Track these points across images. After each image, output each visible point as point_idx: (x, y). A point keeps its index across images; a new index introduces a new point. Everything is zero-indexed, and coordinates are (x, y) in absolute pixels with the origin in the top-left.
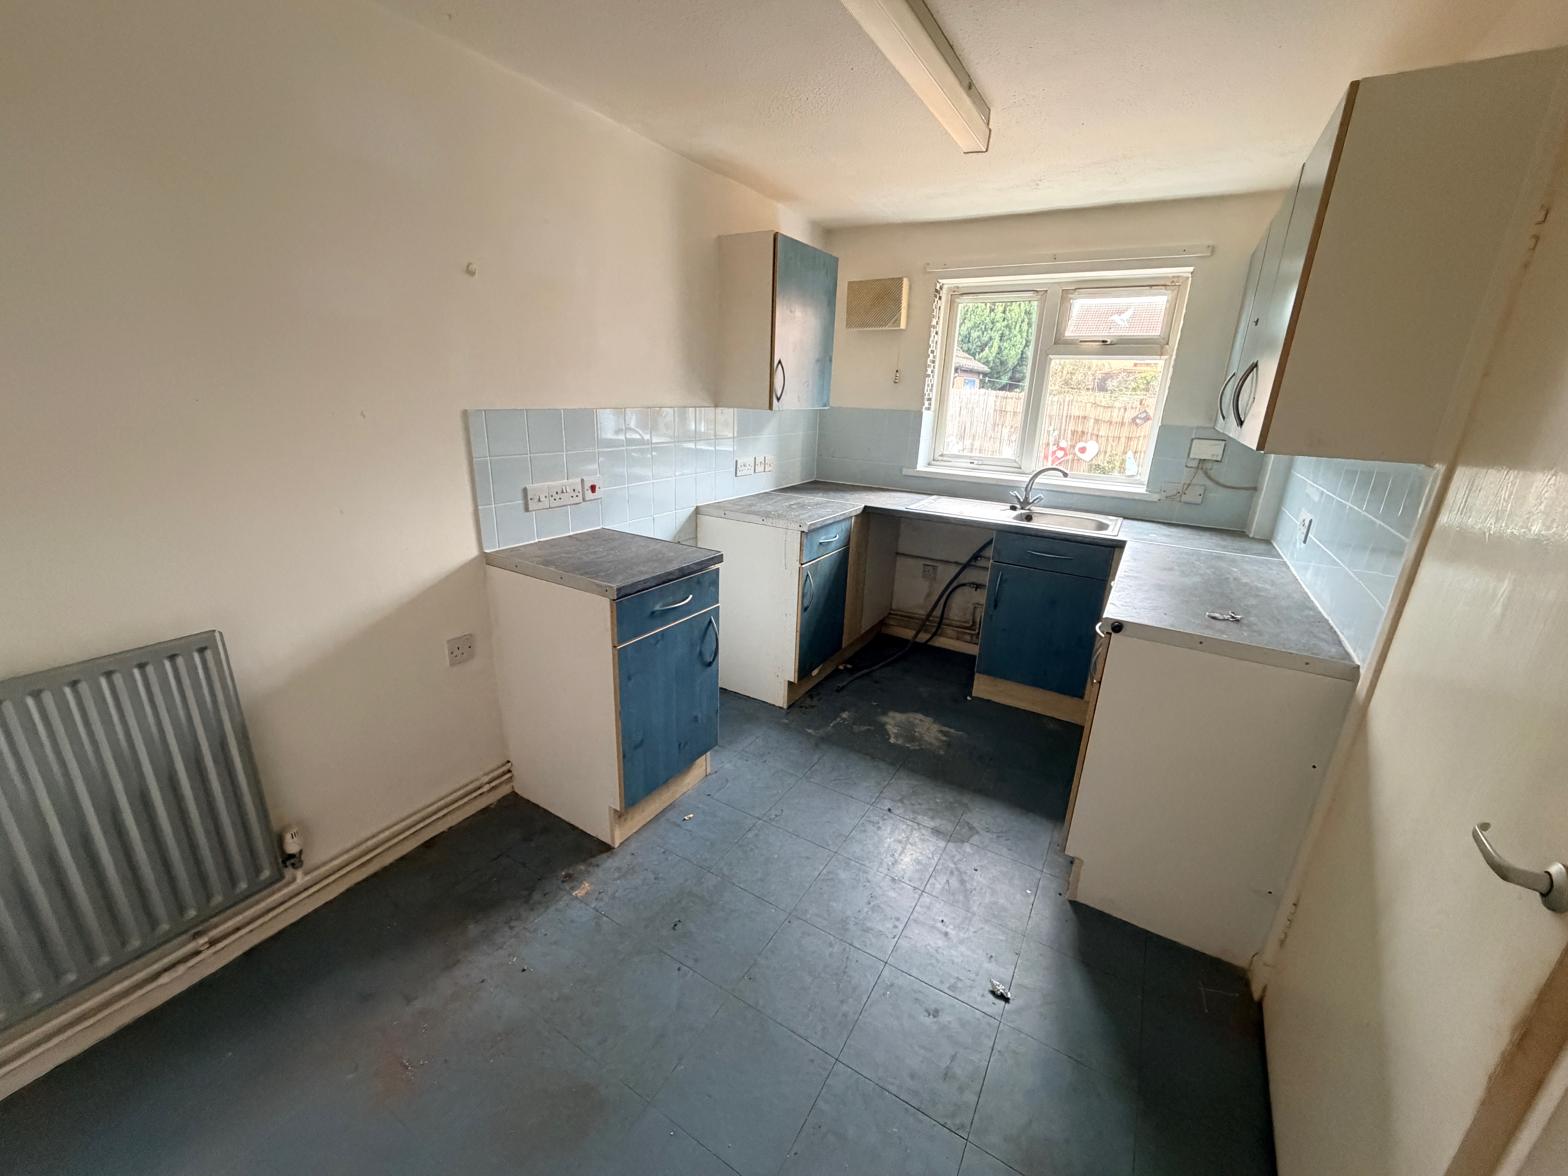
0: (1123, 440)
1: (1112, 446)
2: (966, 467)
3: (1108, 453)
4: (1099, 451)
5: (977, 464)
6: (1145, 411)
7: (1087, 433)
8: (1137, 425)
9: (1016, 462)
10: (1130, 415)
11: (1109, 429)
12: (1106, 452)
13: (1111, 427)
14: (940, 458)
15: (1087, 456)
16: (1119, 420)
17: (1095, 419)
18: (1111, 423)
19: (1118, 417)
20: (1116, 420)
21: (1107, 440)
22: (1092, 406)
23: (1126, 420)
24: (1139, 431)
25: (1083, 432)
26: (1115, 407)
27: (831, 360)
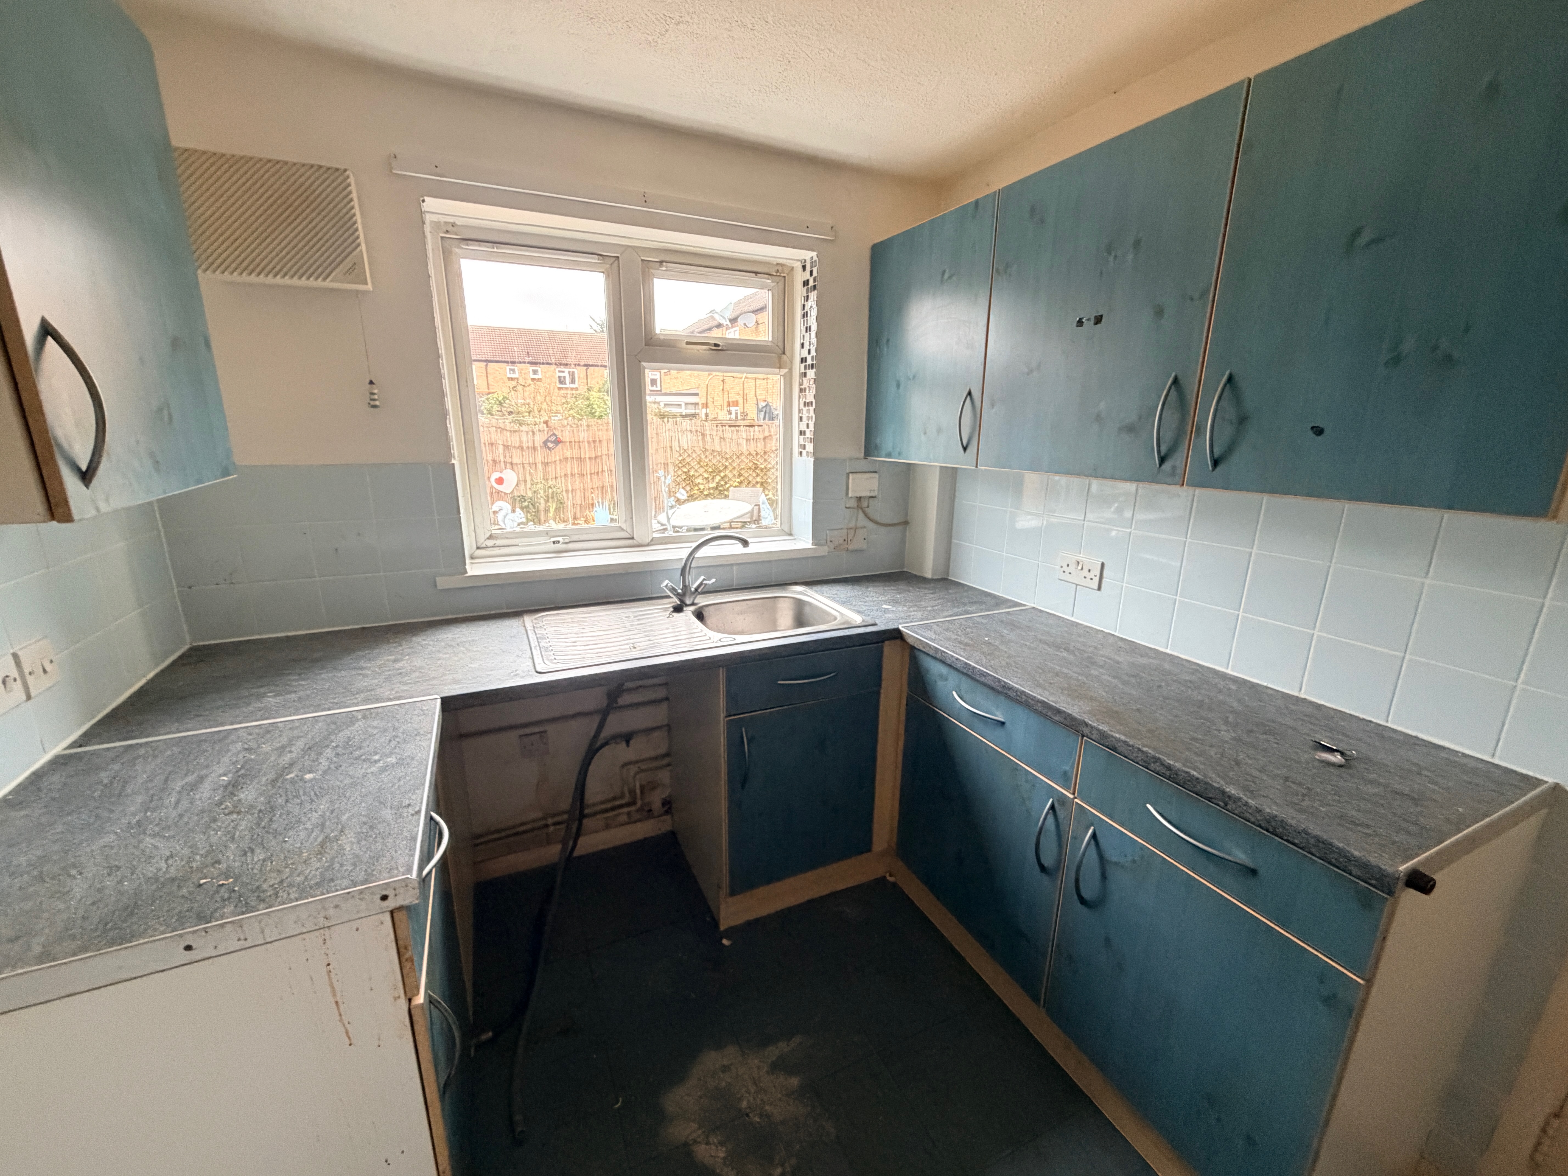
0: (540, 466)
1: (530, 473)
2: (547, 550)
3: (529, 482)
4: (519, 481)
5: (563, 543)
6: (554, 434)
7: (500, 462)
8: (549, 449)
9: (623, 530)
10: (539, 439)
11: (523, 455)
12: (525, 481)
13: (524, 453)
14: (490, 543)
15: (506, 488)
16: (530, 444)
17: (504, 445)
18: (522, 448)
19: (528, 442)
20: (527, 445)
21: (524, 468)
22: (497, 431)
23: (537, 445)
24: (553, 455)
25: (494, 461)
26: (522, 431)
27: (208, 345)
